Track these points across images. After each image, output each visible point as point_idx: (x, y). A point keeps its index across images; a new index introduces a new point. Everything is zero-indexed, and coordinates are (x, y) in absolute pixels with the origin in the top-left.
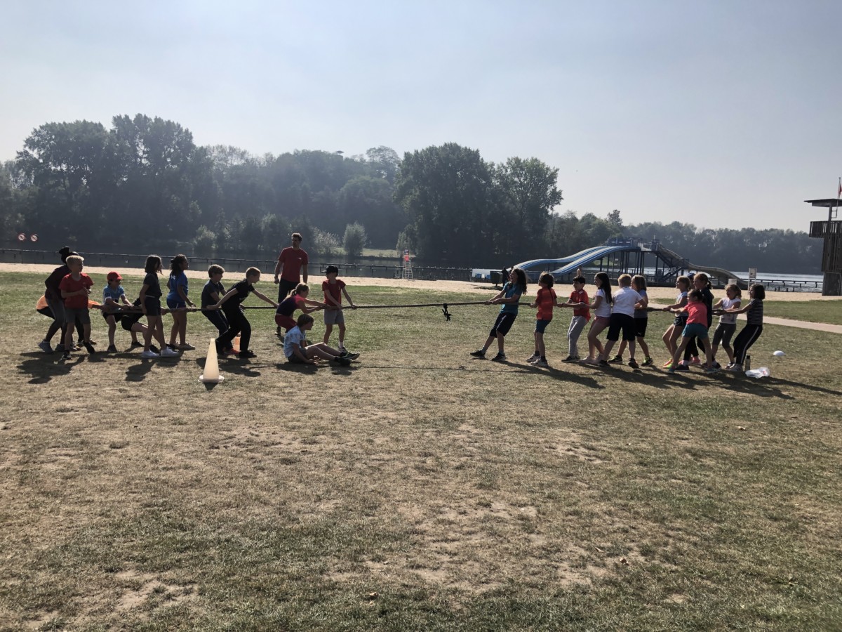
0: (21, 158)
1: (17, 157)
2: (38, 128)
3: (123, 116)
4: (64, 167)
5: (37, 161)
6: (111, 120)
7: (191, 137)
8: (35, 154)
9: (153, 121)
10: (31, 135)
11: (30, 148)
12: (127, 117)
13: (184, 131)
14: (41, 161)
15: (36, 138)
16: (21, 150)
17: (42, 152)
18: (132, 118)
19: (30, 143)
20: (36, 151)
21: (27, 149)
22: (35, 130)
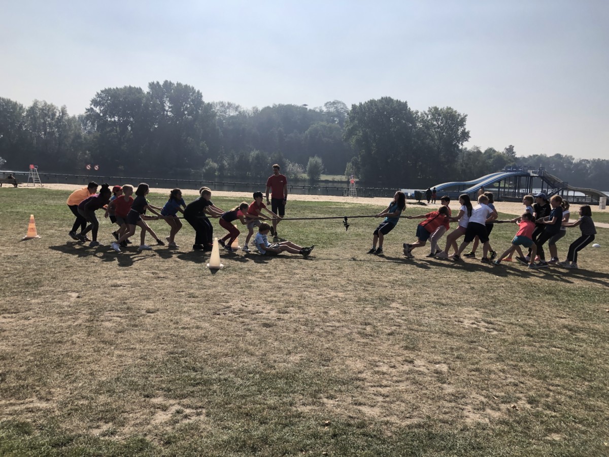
1: (86, 112)
3: (155, 82)
4: (116, 119)
5: (99, 115)
6: (147, 85)
7: (201, 96)
8: (97, 110)
9: (176, 85)
10: (95, 97)
11: (94, 106)
12: (158, 83)
13: (196, 91)
14: (101, 115)
15: (99, 99)
16: (89, 107)
17: (102, 109)
18: (161, 83)
19: (95, 103)
20: (98, 108)
21: (92, 106)
22: (98, 93)
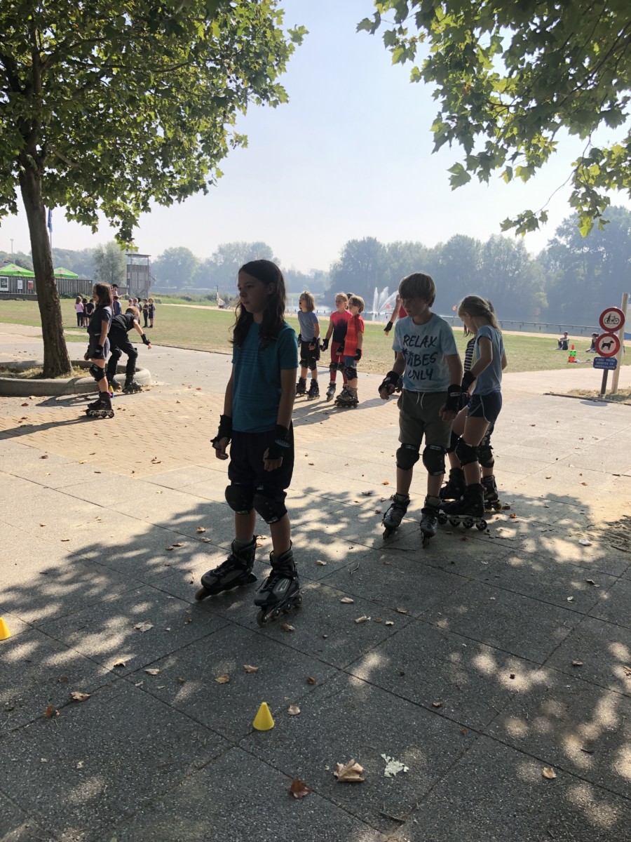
0: (551, 245)
1: (548, 245)
2: (568, 218)
4: (586, 249)
5: (565, 246)
8: (563, 241)
10: (561, 225)
11: (559, 235)
15: (565, 227)
16: (552, 238)
17: (569, 239)
20: (564, 237)
21: (557, 237)
